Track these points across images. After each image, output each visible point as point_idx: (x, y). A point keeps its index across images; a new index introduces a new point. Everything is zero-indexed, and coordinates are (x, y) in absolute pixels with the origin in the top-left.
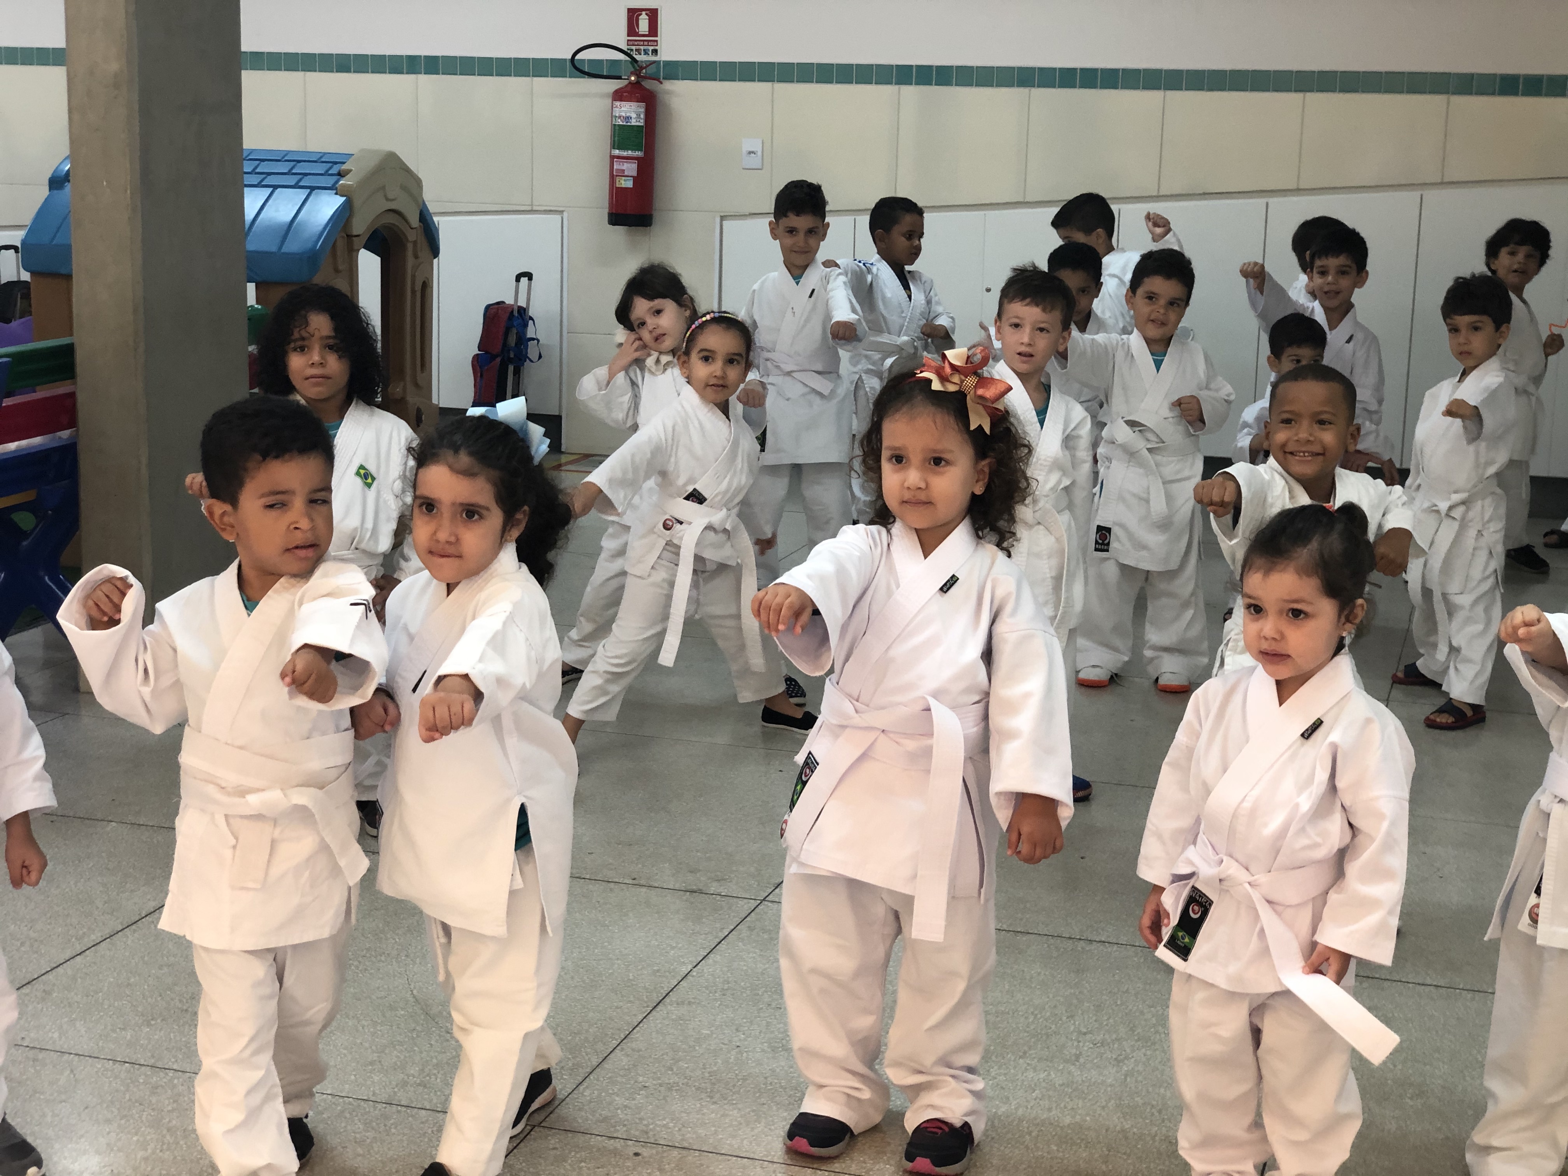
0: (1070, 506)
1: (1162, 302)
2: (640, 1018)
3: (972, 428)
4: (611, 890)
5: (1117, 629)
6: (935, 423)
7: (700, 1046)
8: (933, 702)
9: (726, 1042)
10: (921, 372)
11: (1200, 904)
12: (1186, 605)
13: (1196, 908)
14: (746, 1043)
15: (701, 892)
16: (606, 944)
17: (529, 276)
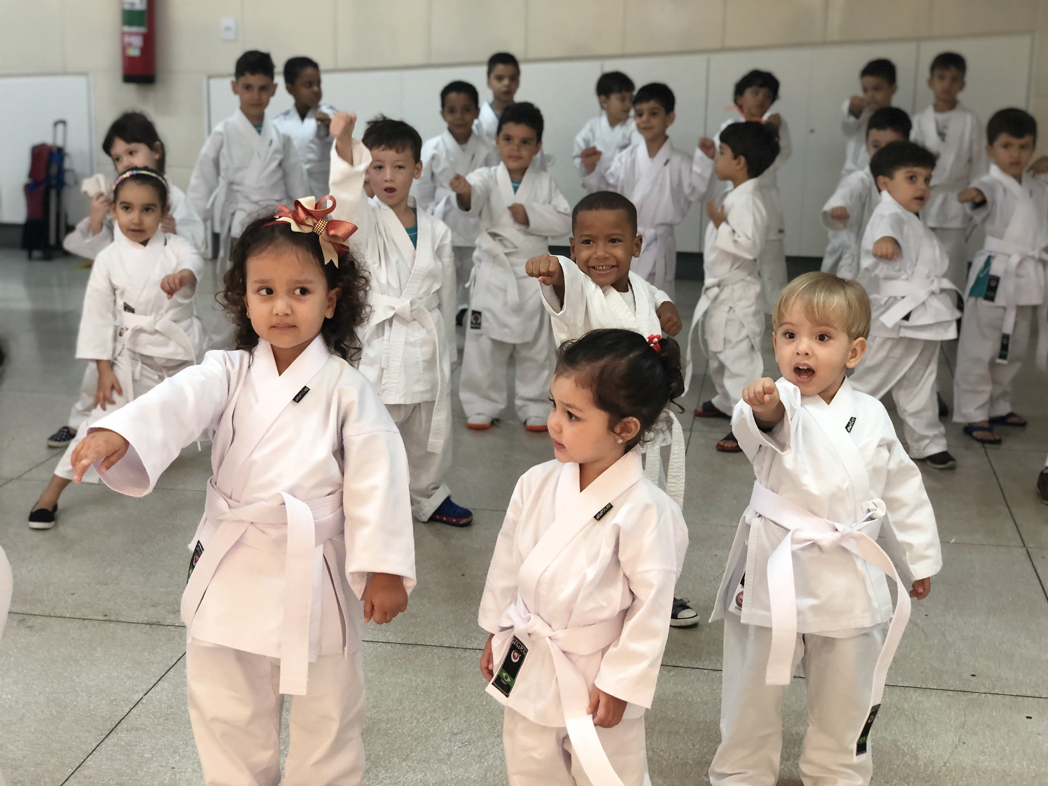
0: (439, 306)
1: (516, 141)
2: (95, 746)
3: (326, 263)
4: (86, 627)
5: (493, 386)
6: (297, 258)
7: (142, 770)
8: (287, 498)
9: (163, 764)
10: (280, 217)
11: (519, 652)
12: (542, 367)
13: (516, 654)
14: (180, 764)
15: (159, 624)
16: (75, 677)
17: (64, 122)
